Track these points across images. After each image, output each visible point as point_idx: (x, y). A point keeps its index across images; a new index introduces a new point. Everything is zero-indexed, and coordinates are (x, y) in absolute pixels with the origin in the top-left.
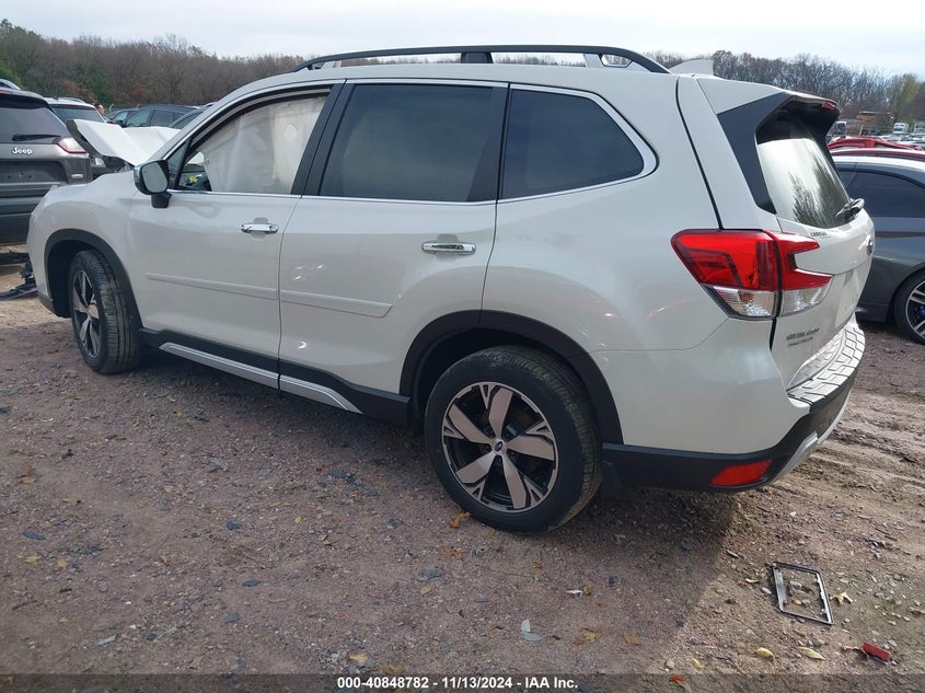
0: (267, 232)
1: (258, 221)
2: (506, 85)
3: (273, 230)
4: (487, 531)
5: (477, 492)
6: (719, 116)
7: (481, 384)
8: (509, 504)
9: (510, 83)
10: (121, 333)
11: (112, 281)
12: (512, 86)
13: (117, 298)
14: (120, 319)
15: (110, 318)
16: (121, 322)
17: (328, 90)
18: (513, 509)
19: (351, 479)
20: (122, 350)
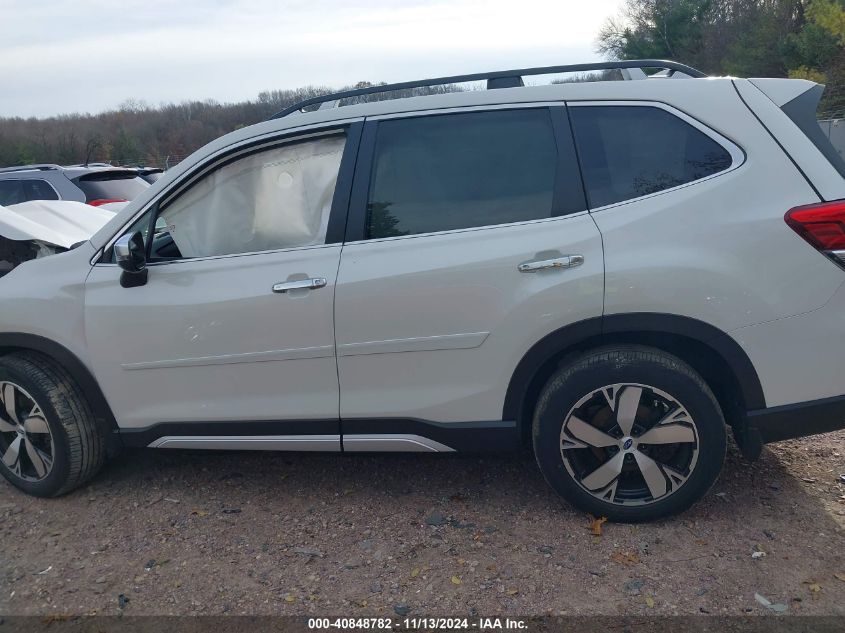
0: (312, 288)
1: (292, 278)
2: (563, 104)
3: (321, 284)
4: (626, 529)
5: (608, 495)
6: (784, 108)
7: (604, 389)
8: (648, 495)
9: (565, 102)
10: (85, 443)
11: (60, 385)
12: (569, 104)
13: (71, 401)
14: (81, 425)
15: (70, 429)
16: (82, 430)
17: (341, 130)
18: (652, 499)
19: (454, 523)
20: (85, 462)
